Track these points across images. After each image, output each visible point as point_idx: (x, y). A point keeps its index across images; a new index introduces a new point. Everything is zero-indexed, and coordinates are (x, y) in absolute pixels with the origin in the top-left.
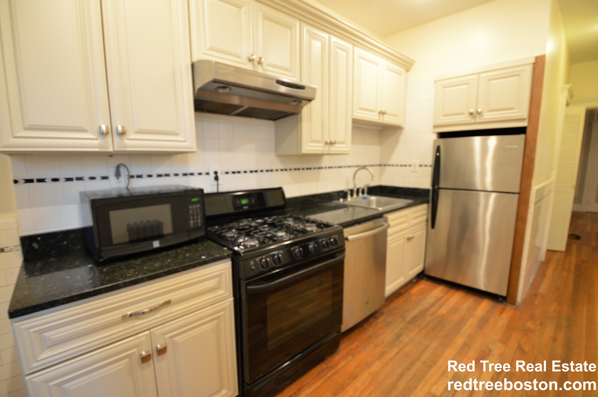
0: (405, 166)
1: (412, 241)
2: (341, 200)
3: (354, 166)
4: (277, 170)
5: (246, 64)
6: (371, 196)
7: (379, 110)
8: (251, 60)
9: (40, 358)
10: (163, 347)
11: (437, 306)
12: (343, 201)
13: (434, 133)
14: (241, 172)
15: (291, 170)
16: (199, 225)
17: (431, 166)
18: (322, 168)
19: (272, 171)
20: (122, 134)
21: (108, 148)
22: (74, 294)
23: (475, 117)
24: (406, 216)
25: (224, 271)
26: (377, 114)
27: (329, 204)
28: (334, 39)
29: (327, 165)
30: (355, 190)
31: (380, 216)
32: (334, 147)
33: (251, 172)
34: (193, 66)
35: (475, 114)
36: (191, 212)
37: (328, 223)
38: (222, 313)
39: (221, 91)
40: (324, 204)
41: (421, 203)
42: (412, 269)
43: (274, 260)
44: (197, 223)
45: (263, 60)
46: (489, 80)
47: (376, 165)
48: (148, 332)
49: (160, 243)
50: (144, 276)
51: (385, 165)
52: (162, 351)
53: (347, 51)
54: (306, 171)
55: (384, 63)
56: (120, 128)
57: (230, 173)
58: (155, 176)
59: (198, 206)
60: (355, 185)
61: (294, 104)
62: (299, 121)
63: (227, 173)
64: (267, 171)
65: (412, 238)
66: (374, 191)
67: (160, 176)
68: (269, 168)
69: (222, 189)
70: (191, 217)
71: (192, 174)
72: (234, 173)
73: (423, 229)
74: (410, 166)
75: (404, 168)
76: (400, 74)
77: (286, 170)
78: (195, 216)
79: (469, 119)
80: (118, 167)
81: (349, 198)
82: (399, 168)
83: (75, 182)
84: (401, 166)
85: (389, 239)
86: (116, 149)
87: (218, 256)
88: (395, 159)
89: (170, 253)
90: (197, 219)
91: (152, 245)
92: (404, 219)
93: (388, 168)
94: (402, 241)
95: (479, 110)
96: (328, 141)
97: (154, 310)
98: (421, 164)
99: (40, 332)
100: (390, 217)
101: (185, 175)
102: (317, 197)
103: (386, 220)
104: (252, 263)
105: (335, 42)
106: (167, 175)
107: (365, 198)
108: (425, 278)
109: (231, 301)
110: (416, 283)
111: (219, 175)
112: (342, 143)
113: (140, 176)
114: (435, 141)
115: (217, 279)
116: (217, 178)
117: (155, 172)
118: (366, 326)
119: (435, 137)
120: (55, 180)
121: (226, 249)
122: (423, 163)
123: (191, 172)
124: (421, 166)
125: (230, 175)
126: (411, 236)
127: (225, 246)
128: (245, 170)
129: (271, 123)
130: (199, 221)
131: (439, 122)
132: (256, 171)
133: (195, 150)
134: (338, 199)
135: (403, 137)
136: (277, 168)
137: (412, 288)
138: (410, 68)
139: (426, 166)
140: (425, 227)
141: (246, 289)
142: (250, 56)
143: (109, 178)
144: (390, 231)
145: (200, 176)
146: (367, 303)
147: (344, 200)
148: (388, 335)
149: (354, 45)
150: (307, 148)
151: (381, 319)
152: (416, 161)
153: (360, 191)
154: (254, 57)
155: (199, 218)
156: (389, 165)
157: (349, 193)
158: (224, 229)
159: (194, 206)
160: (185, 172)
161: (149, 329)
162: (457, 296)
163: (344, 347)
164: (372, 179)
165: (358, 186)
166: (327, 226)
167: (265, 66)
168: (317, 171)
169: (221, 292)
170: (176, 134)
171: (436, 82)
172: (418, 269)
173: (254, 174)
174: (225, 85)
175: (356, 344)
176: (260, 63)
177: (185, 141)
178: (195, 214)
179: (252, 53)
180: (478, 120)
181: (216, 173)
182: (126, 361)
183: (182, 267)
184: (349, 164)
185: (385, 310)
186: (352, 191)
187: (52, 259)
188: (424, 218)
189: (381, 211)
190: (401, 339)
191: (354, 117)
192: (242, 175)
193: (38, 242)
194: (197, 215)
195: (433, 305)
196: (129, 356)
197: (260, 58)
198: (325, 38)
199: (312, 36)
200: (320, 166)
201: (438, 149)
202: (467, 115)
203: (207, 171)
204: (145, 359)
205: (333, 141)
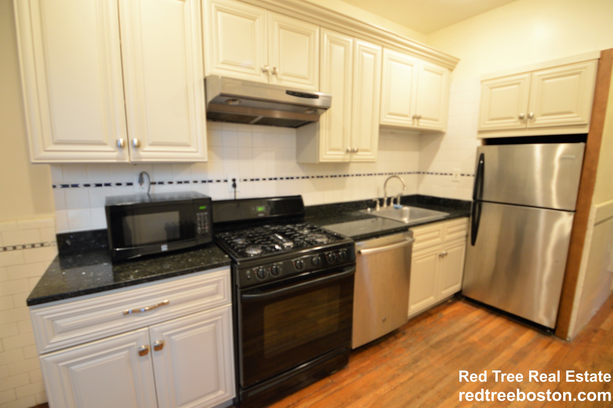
0: (446, 174)
1: (445, 258)
2: (369, 209)
3: (386, 174)
4: (298, 178)
5: (259, 75)
6: (404, 206)
7: (413, 114)
8: (265, 71)
9: (52, 342)
10: (160, 343)
11: (469, 331)
12: (371, 211)
13: (478, 138)
14: (260, 179)
15: (313, 177)
16: (207, 231)
17: (474, 176)
18: (348, 176)
19: (292, 178)
20: (137, 147)
21: (125, 159)
22: (81, 289)
23: (525, 122)
24: (439, 230)
25: (222, 278)
26: (410, 119)
27: (354, 214)
28: (359, 42)
29: (355, 173)
30: (386, 199)
31: (405, 229)
32: (357, 155)
33: (271, 179)
34: (205, 80)
35: (526, 118)
36: (198, 219)
37: (340, 235)
38: (220, 317)
39: (231, 103)
40: (349, 213)
41: (461, 216)
42: (446, 288)
43: (272, 271)
44: (204, 230)
45: (277, 70)
46: (544, 79)
47: (414, 173)
48: (146, 329)
49: (169, 247)
50: (144, 277)
51: (424, 173)
52: (159, 348)
53: (374, 54)
54: (330, 179)
55: (420, 64)
56: (136, 142)
57: (249, 180)
58: (175, 183)
59: (206, 213)
60: (385, 194)
61: (309, 112)
62: (317, 129)
63: (245, 180)
64: (288, 178)
65: (446, 254)
66: (407, 200)
67: (180, 183)
68: (289, 176)
69: (240, 196)
70: (199, 224)
71: (210, 181)
72: (252, 180)
73: (462, 245)
74: (451, 174)
75: (444, 176)
76: (441, 75)
77: (308, 177)
78: (202, 223)
79: (519, 124)
80: (141, 175)
81: (378, 208)
82: (439, 176)
83: (104, 188)
84: (441, 174)
85: (414, 255)
86: (132, 160)
87: (216, 263)
88: (436, 166)
89: (176, 256)
90: (205, 226)
91: (160, 249)
92: (436, 233)
93: (427, 176)
94: (433, 257)
95: (531, 114)
96: (350, 149)
97: (153, 308)
98: (463, 173)
99: (53, 320)
100: (416, 231)
101: (204, 182)
102: (341, 206)
103: (411, 235)
104: (248, 272)
105: (360, 46)
106: (187, 182)
107: (396, 208)
108: (463, 299)
109: (229, 307)
110: (450, 304)
111: (237, 182)
112: (367, 150)
113: (161, 183)
114: (478, 148)
115: (215, 285)
116: (234, 186)
117: (175, 179)
118: (383, 344)
119: (479, 143)
120: (87, 185)
121: (227, 256)
122: (466, 173)
123: (210, 179)
124: (463, 175)
125: (249, 183)
126: (444, 252)
127: (227, 254)
128: (264, 177)
129: (293, 131)
130: (207, 228)
131: (484, 127)
132: (275, 179)
133: (206, 160)
134: (366, 208)
135: (445, 143)
136: (298, 176)
137: (445, 308)
138: (454, 67)
139: (468, 175)
140: (464, 243)
141: (241, 297)
142: (263, 67)
143: (133, 184)
144: (415, 246)
145: (219, 183)
146: (384, 321)
147: (373, 209)
148: (405, 358)
149: (383, 47)
150: (325, 156)
151: (402, 339)
152: (458, 170)
153: (392, 200)
154: (267, 68)
155: (206, 225)
156: (428, 173)
157: (378, 202)
158: (233, 235)
159: (202, 214)
160: (204, 179)
161: (148, 326)
162: (496, 323)
163: (354, 364)
164: (404, 189)
165: (389, 195)
166: (339, 237)
167: (280, 76)
168: (342, 178)
169: (219, 297)
170: (188, 146)
171: (482, 81)
172: (455, 288)
173: (273, 182)
174: (235, 98)
175: (368, 362)
176: (274, 73)
177: (197, 152)
178: (202, 221)
179: (266, 64)
180: (529, 125)
181: (234, 180)
182: (126, 352)
183: (180, 272)
184: (380, 172)
185: (409, 330)
186: (381, 201)
187: (79, 256)
188: (464, 233)
189: (408, 224)
190: (419, 363)
191: (382, 123)
192: (261, 182)
193: (70, 239)
194: (205, 222)
195: (465, 330)
196: (129, 348)
197: (275, 69)
198: (349, 42)
199: (332, 41)
200: (346, 174)
201: (482, 157)
202: (516, 119)
203: (225, 179)
204: (143, 353)
205: (356, 149)
